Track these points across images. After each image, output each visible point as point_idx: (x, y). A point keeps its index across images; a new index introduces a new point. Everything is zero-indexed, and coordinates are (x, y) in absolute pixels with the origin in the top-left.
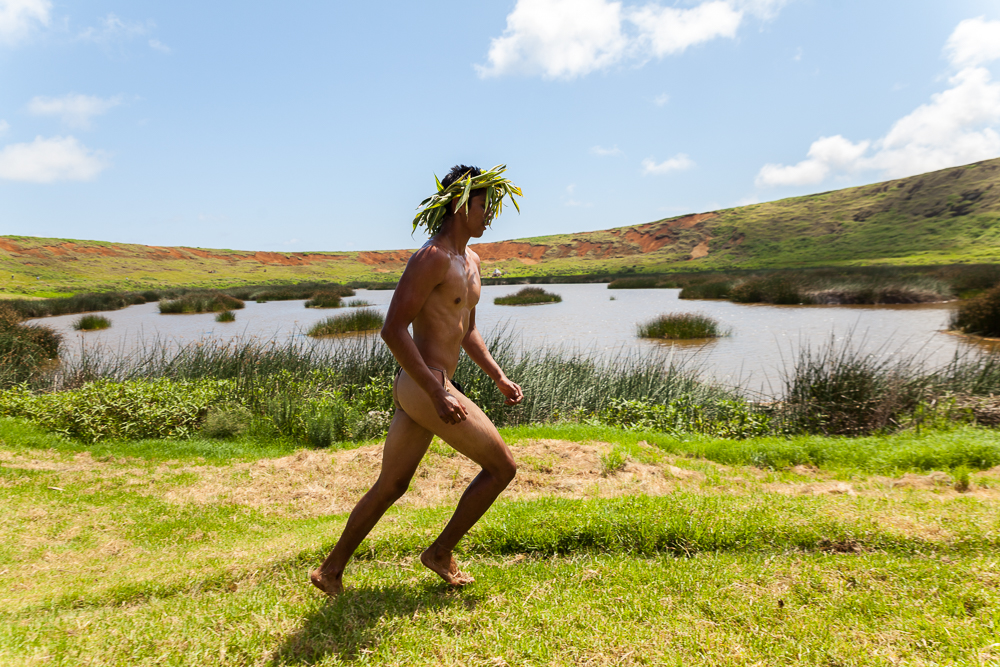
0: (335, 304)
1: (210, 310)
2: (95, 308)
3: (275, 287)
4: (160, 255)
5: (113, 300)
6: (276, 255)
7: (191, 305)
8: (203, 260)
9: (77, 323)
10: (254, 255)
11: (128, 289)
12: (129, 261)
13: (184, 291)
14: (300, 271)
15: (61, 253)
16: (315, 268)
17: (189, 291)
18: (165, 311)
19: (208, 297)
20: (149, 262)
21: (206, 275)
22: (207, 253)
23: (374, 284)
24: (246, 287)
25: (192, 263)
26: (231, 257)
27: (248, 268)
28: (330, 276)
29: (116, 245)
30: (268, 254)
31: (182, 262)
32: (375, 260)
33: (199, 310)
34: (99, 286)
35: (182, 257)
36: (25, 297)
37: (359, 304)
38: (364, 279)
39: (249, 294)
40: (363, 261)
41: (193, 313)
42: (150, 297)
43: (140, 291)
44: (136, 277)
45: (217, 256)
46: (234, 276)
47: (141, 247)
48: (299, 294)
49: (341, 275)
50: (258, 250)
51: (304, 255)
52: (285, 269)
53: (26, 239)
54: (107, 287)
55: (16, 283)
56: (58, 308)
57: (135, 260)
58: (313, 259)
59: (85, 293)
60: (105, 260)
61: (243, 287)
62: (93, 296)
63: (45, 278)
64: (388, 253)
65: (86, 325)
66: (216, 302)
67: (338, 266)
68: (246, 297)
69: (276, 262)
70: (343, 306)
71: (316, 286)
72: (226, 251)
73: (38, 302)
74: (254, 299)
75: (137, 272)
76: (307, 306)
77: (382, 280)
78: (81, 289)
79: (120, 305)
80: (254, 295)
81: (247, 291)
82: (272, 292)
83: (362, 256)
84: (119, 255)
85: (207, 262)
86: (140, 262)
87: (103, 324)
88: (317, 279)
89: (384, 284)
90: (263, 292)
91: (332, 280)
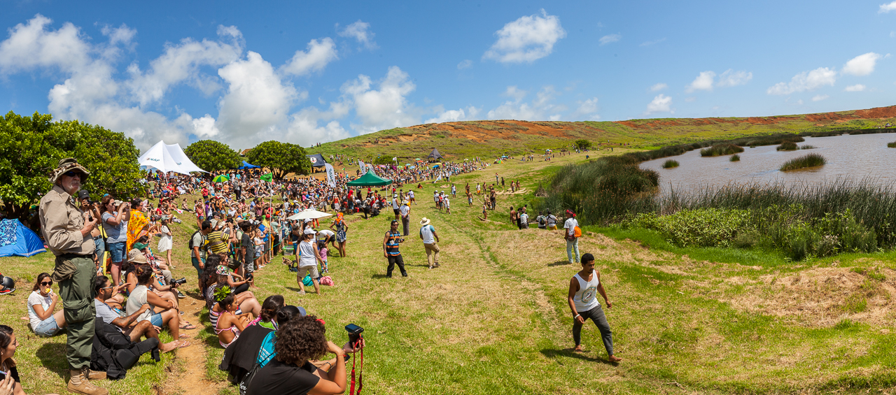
0: (793, 148)
1: (726, 153)
2: (670, 155)
3: (759, 138)
4: (699, 122)
5: (678, 150)
6: (759, 119)
7: (717, 152)
8: (721, 124)
9: (664, 165)
10: (747, 120)
11: (685, 143)
12: (685, 127)
13: (712, 142)
14: (772, 127)
15: (654, 126)
16: (781, 125)
17: (714, 142)
18: (705, 155)
19: (725, 146)
20: (694, 127)
21: (722, 132)
22: (722, 120)
23: (815, 133)
24: (744, 138)
25: (716, 126)
26: (735, 122)
27: (744, 127)
28: (789, 129)
29: (679, 120)
30: (755, 119)
31: (710, 126)
32: (815, 119)
33: (721, 154)
34: (672, 142)
35: (710, 123)
36: (640, 150)
37: (807, 148)
38: (810, 130)
39: (746, 142)
40: (809, 120)
41: (718, 156)
42: (696, 146)
43: (691, 143)
44: (688, 136)
45: (728, 121)
46: (737, 132)
47: (690, 119)
48: (773, 142)
49: (796, 129)
50: (749, 116)
51: (774, 118)
52: (764, 126)
53: (639, 121)
54: (675, 142)
55: (636, 143)
56: (655, 155)
57: (688, 126)
58: (780, 120)
59: (665, 146)
60: (674, 127)
61: (742, 138)
62: (670, 148)
63: (648, 139)
64: (823, 114)
65: (669, 165)
66: (729, 149)
67: (794, 123)
68: (744, 144)
69: (759, 123)
70: (799, 149)
71: (782, 136)
72: (732, 118)
73: (645, 153)
74: (748, 145)
75: (688, 133)
76: (778, 149)
77: (820, 130)
78: (664, 144)
79: (682, 152)
80: (749, 143)
81: (744, 140)
82: (758, 141)
83: (808, 117)
84: (680, 124)
85: (723, 125)
86: (690, 128)
87: (675, 165)
88: (783, 131)
89: (821, 133)
90: (754, 141)
91: (791, 132)
